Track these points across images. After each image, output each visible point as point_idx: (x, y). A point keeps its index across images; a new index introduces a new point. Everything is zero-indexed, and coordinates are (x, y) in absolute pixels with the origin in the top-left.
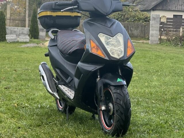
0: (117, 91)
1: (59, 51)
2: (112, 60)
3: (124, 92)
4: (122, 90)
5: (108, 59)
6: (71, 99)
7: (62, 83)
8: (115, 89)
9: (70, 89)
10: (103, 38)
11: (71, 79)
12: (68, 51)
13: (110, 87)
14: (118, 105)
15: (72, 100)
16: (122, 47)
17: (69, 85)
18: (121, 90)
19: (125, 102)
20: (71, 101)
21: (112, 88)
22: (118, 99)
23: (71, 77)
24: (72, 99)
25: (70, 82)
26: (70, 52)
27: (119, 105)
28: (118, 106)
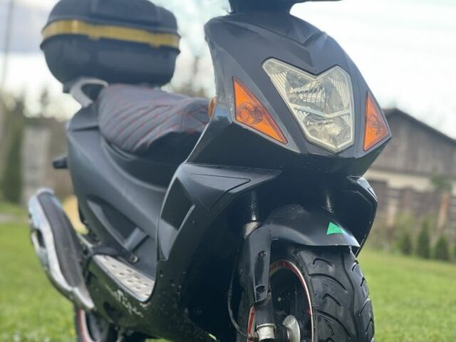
0: (327, 269)
1: (103, 144)
2: (310, 155)
3: (352, 274)
4: (343, 264)
5: (298, 151)
6: (139, 302)
7: (110, 250)
8: (316, 259)
9: (134, 271)
10: (279, 76)
11: (143, 235)
12: (137, 142)
13: (296, 253)
14: (326, 321)
15: (144, 306)
16: (349, 114)
17: (134, 259)
18: (341, 266)
19: (355, 311)
20: (140, 309)
21: (307, 257)
22: (328, 298)
23: (142, 230)
24: (143, 300)
25: (136, 249)
26: (144, 145)
27: (332, 322)
28: (330, 326)
